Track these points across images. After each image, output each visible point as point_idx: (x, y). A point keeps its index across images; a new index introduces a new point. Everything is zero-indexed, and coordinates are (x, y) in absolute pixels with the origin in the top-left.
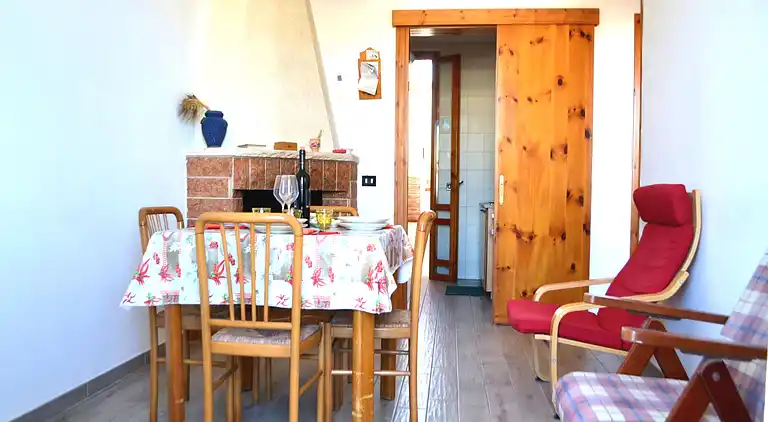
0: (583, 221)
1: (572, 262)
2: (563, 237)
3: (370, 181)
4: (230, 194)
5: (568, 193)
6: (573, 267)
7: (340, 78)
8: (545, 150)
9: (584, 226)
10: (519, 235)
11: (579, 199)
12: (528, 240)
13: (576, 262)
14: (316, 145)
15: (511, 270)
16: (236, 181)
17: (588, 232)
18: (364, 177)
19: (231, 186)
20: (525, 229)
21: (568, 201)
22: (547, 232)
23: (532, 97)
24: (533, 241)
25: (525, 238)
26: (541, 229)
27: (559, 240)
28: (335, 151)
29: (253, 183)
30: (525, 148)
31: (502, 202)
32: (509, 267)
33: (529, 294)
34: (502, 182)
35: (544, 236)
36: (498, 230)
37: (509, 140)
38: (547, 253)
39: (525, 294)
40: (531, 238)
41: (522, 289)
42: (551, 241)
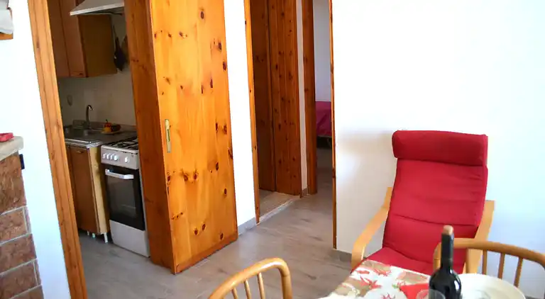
0: (228, 149)
1: (225, 187)
2: (217, 167)
6: (225, 190)
8: (196, 87)
9: (229, 153)
10: (186, 178)
11: (224, 129)
12: (193, 180)
15: (184, 215)
17: (231, 156)
20: (190, 170)
21: (217, 133)
22: (205, 167)
23: (183, 32)
24: (197, 179)
26: (202, 166)
27: (214, 171)
30: (182, 87)
31: (169, 149)
32: (182, 213)
33: (200, 229)
34: (168, 128)
35: (204, 171)
36: (169, 178)
37: (168, 80)
38: (207, 186)
39: (196, 232)
40: (195, 177)
41: (194, 228)
42: (209, 174)
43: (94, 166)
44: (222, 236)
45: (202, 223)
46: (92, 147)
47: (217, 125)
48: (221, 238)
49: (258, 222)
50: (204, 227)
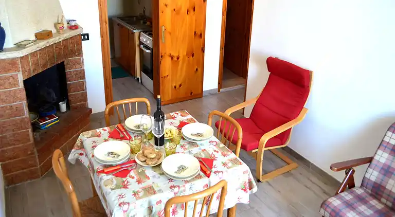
0: (202, 46)
1: (197, 67)
2: (193, 56)
4: (21, 85)
6: (197, 70)
8: (184, 10)
9: (202, 49)
10: (172, 58)
11: (200, 35)
12: (177, 60)
14: (62, 28)
15: (169, 77)
16: (24, 73)
17: (203, 51)
19: (21, 78)
20: (175, 54)
21: (195, 37)
24: (179, 60)
25: (175, 59)
26: (183, 54)
27: (191, 58)
29: (34, 71)
30: (174, 10)
31: (163, 41)
32: (167, 76)
33: (177, 87)
34: (163, 30)
35: (184, 56)
36: (162, 56)
37: (166, 5)
38: (185, 65)
39: (175, 87)
40: (178, 58)
41: (174, 85)
42: (187, 58)
43: (137, 43)
44: (192, 93)
45: (179, 83)
46: (136, 32)
47: (195, 32)
48: (191, 94)
49: (219, 91)
50: (180, 86)
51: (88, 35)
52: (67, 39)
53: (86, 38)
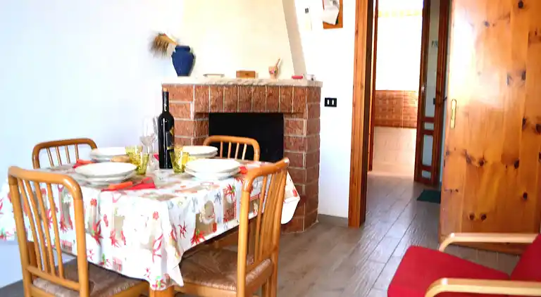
0: (539, 150)
1: (525, 191)
2: (517, 165)
3: (331, 102)
4: (192, 116)
5: (524, 121)
6: (525, 195)
7: (307, 11)
9: (540, 155)
10: (469, 160)
11: (536, 127)
12: (478, 165)
13: (528, 193)
14: (275, 72)
15: (459, 193)
16: (197, 104)
18: (326, 99)
19: (192, 109)
20: (476, 153)
21: (523, 129)
22: (499, 159)
23: (489, 22)
24: (484, 166)
25: (476, 164)
26: (493, 156)
27: (511, 168)
28: (294, 78)
29: (212, 107)
31: (452, 126)
32: (457, 191)
33: (477, 216)
34: (454, 106)
35: (495, 162)
36: (448, 153)
38: (498, 180)
39: (472, 217)
40: (482, 164)
41: (470, 212)
42: (502, 168)
45: (484, 210)
50: (484, 217)
51: (335, 100)
52: (278, 86)
53: (333, 103)
